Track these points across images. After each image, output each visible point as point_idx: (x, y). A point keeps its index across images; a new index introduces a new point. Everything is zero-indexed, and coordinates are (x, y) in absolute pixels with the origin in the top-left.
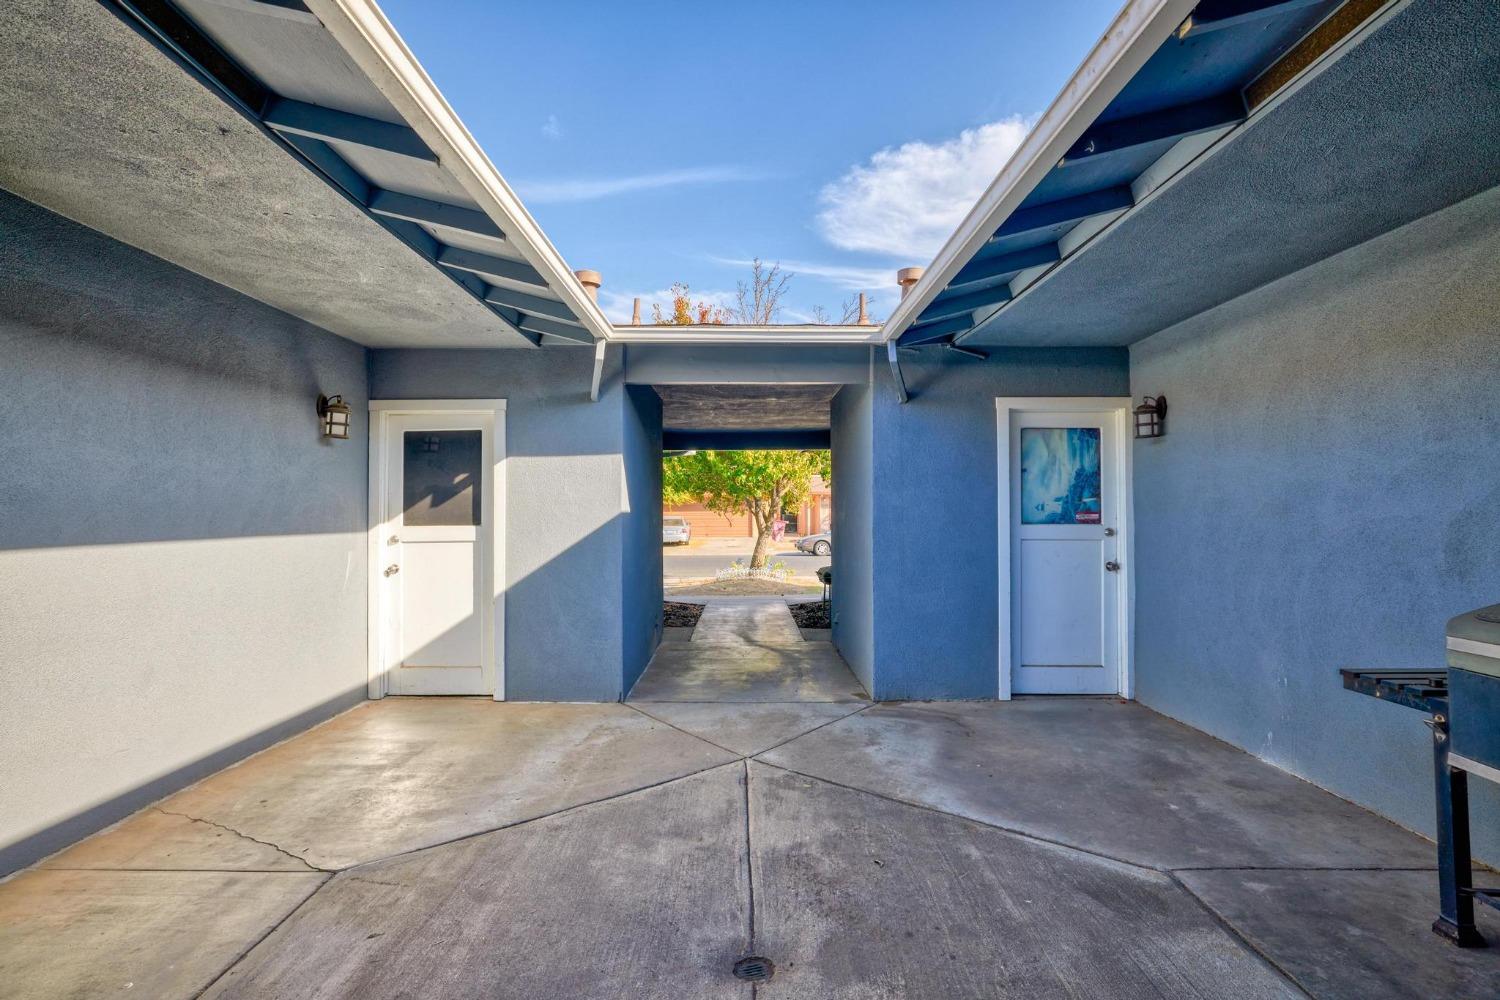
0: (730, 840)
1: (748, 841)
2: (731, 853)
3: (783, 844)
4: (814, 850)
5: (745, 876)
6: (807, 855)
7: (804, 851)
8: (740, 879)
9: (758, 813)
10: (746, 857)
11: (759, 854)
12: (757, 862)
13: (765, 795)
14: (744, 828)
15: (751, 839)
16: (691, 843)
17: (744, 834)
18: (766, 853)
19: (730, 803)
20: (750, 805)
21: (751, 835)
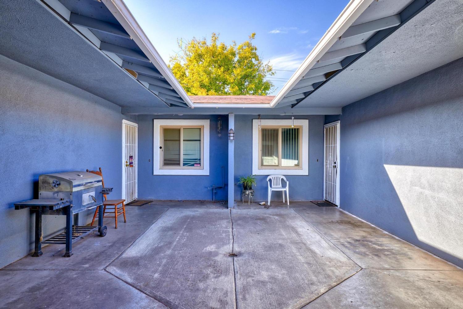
0: (242, 280)
1: (235, 279)
2: (241, 274)
3: (222, 278)
4: (212, 275)
5: (235, 268)
6: (215, 274)
7: (216, 275)
8: (237, 267)
9: (231, 292)
10: (236, 273)
11: (231, 274)
12: (232, 272)
13: (227, 303)
14: (237, 284)
15: (234, 280)
16: (256, 279)
17: (237, 282)
18: (228, 274)
19: (244, 299)
20: (235, 297)
21: (234, 282)
